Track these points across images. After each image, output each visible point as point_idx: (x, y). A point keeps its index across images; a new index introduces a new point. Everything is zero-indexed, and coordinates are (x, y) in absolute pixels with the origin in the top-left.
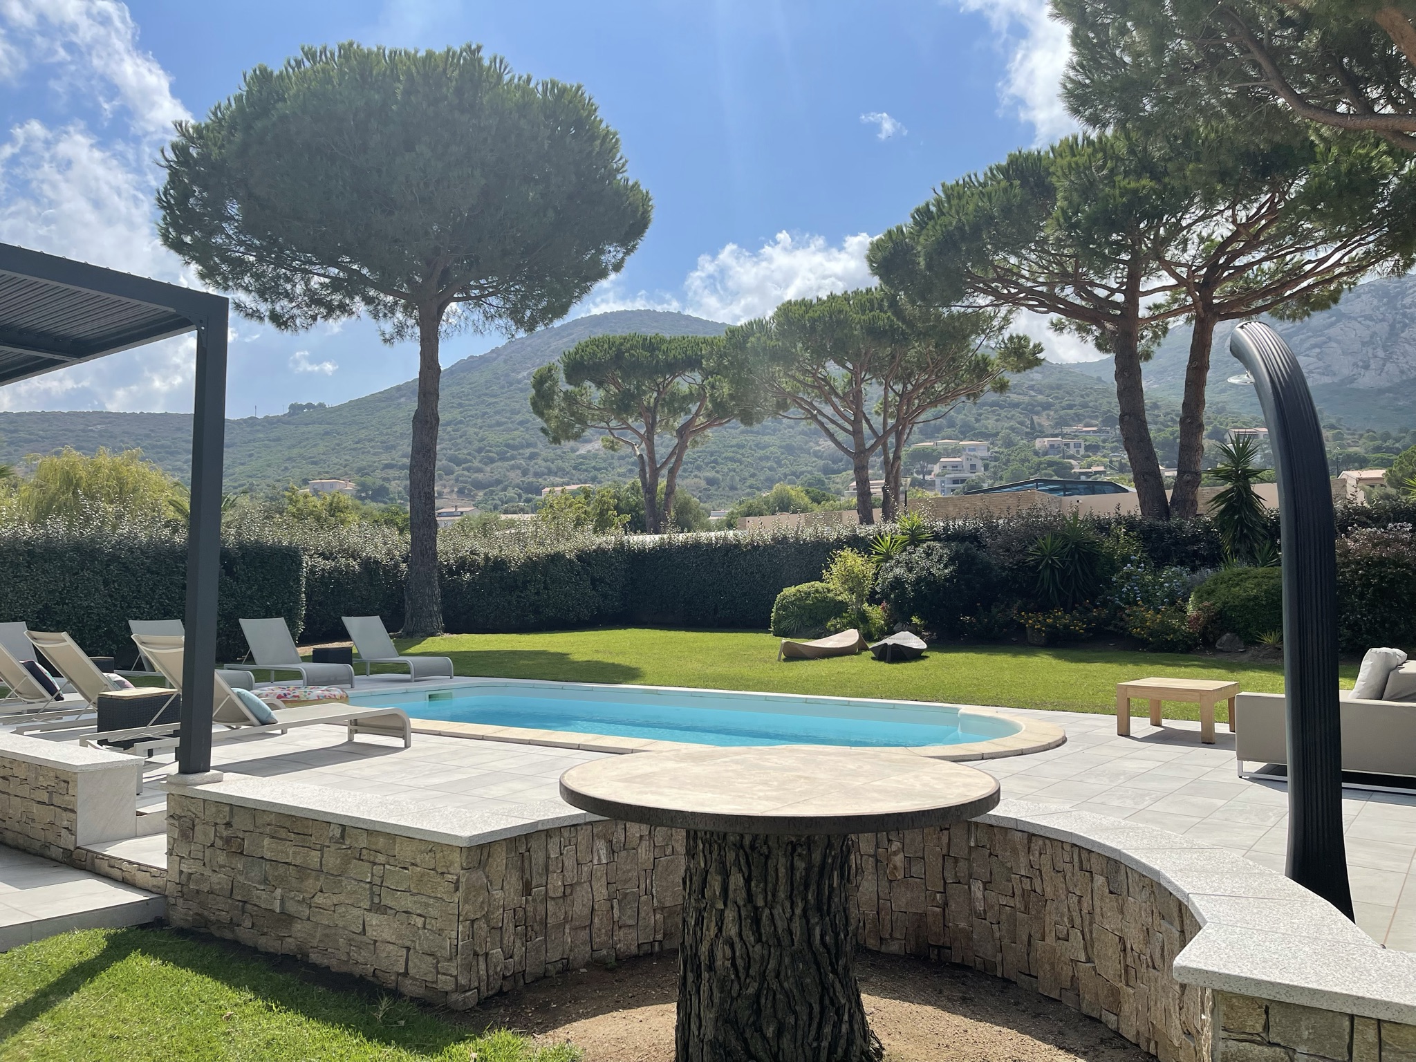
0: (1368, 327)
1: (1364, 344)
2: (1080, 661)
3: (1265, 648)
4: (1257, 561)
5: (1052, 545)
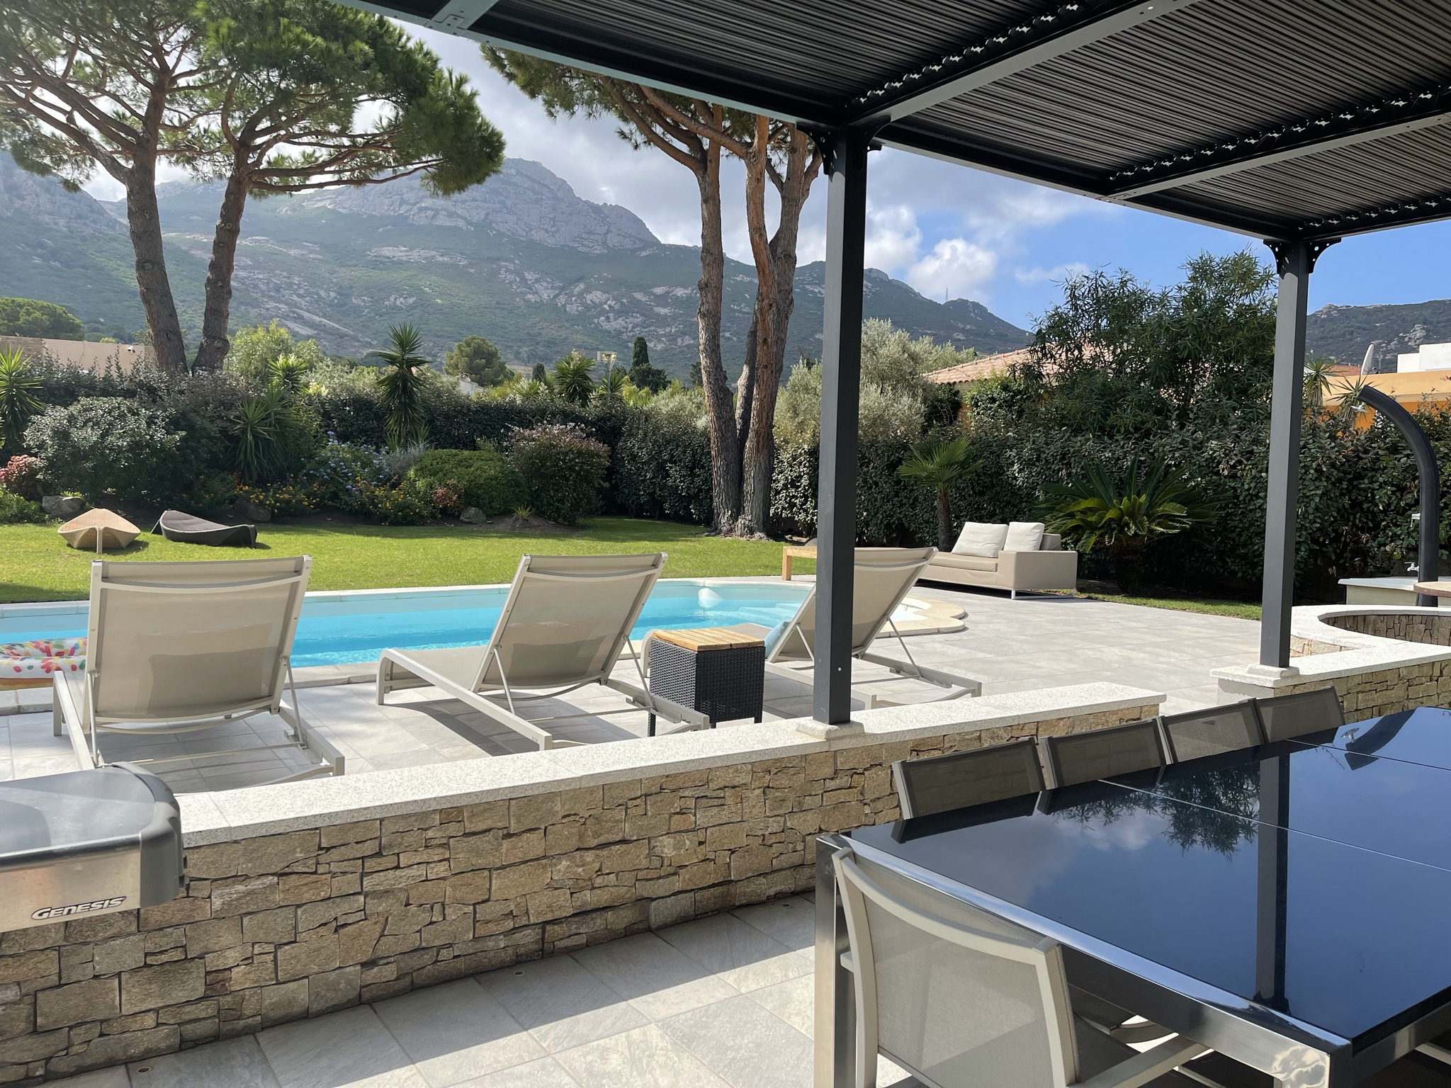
3: (517, 520)
4: (418, 443)
5: (253, 413)
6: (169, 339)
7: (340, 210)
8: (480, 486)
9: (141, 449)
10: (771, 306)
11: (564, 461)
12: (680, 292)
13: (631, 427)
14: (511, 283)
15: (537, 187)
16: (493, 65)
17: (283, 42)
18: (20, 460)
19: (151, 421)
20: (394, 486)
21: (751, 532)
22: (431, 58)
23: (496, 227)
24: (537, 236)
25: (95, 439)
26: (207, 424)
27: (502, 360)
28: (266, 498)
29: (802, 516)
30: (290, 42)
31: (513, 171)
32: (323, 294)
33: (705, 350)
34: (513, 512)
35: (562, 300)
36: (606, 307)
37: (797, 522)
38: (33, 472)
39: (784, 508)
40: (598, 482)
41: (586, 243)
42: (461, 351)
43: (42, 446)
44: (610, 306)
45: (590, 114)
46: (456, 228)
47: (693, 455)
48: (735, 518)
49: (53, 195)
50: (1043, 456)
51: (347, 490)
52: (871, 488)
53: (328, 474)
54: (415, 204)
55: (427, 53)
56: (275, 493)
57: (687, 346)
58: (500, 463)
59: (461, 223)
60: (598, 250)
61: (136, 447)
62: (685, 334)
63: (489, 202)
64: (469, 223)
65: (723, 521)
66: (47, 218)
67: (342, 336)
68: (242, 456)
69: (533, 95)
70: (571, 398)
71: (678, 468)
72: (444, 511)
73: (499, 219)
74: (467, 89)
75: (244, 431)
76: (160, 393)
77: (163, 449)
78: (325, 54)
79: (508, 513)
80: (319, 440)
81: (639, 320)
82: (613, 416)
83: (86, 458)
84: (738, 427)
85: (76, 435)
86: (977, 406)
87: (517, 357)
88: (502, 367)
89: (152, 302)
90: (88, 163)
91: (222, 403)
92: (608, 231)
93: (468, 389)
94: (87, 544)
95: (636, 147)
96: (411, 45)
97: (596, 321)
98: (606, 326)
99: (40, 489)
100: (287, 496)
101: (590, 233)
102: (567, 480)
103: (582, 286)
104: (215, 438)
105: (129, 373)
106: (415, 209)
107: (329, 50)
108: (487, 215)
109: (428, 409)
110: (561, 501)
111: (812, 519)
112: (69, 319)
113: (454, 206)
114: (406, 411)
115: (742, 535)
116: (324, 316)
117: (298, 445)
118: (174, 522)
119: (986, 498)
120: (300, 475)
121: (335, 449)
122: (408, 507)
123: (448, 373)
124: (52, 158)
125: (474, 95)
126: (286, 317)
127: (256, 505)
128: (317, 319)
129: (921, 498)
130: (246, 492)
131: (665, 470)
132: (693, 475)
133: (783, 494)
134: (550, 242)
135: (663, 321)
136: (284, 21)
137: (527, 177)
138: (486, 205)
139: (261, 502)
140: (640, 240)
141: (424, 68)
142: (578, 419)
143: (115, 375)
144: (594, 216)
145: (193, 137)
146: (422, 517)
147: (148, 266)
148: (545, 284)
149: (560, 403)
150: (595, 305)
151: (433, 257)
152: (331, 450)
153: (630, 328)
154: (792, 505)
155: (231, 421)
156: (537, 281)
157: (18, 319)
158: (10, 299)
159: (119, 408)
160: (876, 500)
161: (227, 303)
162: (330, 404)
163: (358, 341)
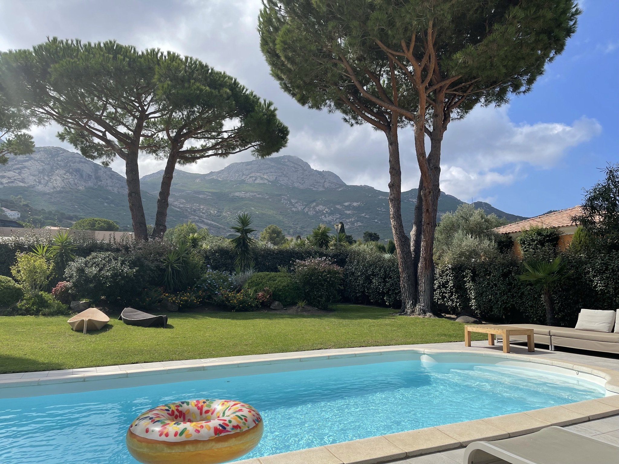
0: (42, 166)
1: (39, 172)
2: (246, 319)
3: (299, 307)
4: (250, 269)
5: (172, 258)
6: (141, 226)
7: (219, 179)
8: (280, 290)
9: (117, 277)
10: (430, 192)
11: (321, 276)
12: (355, 204)
13: (350, 258)
14: (286, 204)
15: (296, 166)
16: (285, 91)
17: (192, 90)
18: (62, 284)
19: (123, 263)
20: (238, 291)
21: (425, 312)
22: (256, 98)
23: (280, 182)
24: (296, 185)
25: (95, 272)
26: (150, 264)
27: (283, 234)
28: (176, 299)
29: (450, 303)
30: (195, 90)
31: (286, 160)
32: (212, 212)
33: (394, 217)
34: (297, 303)
35: (306, 210)
36: (324, 212)
37: (447, 306)
38: (67, 289)
39: (438, 299)
40: (338, 286)
41: (316, 187)
42: (267, 231)
43: (71, 277)
44: (326, 211)
45: (330, 111)
46: (264, 184)
47: (385, 272)
48: (414, 305)
49: (113, 179)
50: (610, 267)
51: (216, 294)
52: (492, 287)
53: (207, 286)
54: (248, 175)
55: (255, 96)
56: (180, 297)
57: (359, 226)
58: (290, 278)
59: (266, 182)
60: (321, 189)
61: (114, 276)
62: (358, 221)
63: (277, 173)
64: (269, 181)
65: (408, 307)
66: (110, 188)
67: (219, 228)
68: (166, 279)
69: (303, 104)
70: (321, 246)
71: (377, 279)
72: (262, 303)
73: (281, 179)
74: (272, 108)
75: (167, 267)
76: (130, 249)
77: (127, 277)
78: (210, 94)
79: (294, 304)
80: (203, 269)
81: (338, 216)
82: (342, 254)
83: (91, 282)
84: (413, 256)
85: (87, 270)
86: (524, 244)
87: (289, 233)
88: (284, 237)
89: (134, 210)
90: (113, 155)
91: (158, 253)
92: (325, 181)
93: (270, 246)
94: (79, 328)
95: (352, 125)
96: (248, 92)
97: (320, 217)
98: (325, 219)
99: (70, 298)
100: (186, 298)
101: (318, 182)
102: (323, 286)
103: (315, 204)
104: (154, 270)
105: (119, 241)
106: (248, 177)
107: (212, 93)
108: (276, 178)
109: (254, 253)
110: (321, 297)
111: (456, 305)
112: (114, 225)
113: (264, 175)
114: (245, 254)
115: (419, 315)
116: (212, 221)
117: (193, 272)
118: (128, 314)
119: (571, 292)
120: (193, 288)
121: (210, 274)
122: (245, 302)
123: (261, 241)
124: (98, 153)
125: (275, 110)
126: (198, 222)
127: (171, 303)
128: (209, 222)
129: (526, 293)
130: (167, 296)
131: (369, 279)
132: (385, 282)
133: (438, 291)
134: (301, 187)
135: (349, 216)
136: (192, 81)
137: (292, 162)
138: (276, 174)
139: (174, 301)
140: (338, 184)
141: (253, 101)
142: (326, 255)
143: (112, 242)
144: (319, 176)
145: (156, 142)
146: (252, 307)
147: (133, 194)
148: (299, 204)
149: (316, 248)
150: (320, 211)
151: (255, 195)
152: (209, 275)
153: (335, 220)
154: (443, 297)
155: (162, 262)
156: (296, 203)
157: (95, 226)
158: (92, 218)
159: (109, 257)
160: (496, 294)
161: (166, 209)
162: (209, 252)
163: (225, 230)
